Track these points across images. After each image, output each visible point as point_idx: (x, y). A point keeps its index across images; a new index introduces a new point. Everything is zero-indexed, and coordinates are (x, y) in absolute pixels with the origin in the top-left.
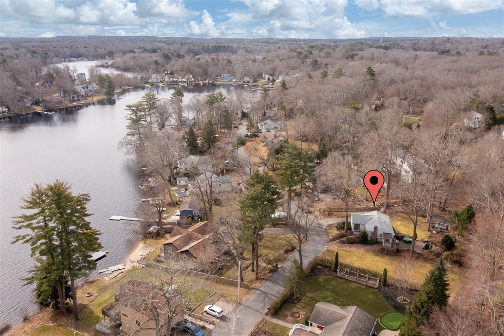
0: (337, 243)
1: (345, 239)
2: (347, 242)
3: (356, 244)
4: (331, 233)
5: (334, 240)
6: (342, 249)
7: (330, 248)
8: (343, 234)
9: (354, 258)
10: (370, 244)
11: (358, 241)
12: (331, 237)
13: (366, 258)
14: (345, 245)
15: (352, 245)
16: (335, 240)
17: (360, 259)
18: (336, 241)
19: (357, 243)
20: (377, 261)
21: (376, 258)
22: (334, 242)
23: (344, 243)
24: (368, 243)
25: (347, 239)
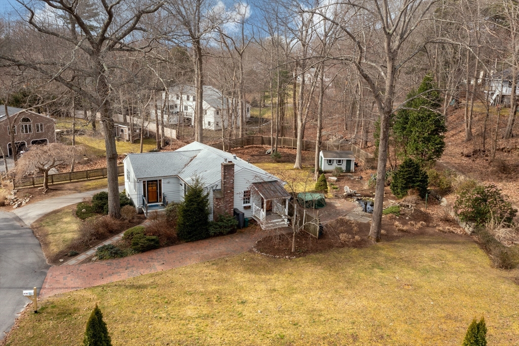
0: (89, 260)
1: (116, 240)
2: (129, 250)
3: (168, 245)
4: (54, 234)
5: (72, 251)
6: (115, 279)
7: (47, 296)
8: (106, 225)
9: (190, 311)
10: (219, 235)
11: (173, 232)
12: (54, 249)
13: (241, 289)
14: (123, 261)
15: (153, 254)
16: (75, 255)
17: (218, 307)
18: (82, 257)
19: (171, 241)
20: (292, 291)
21: (279, 280)
22: (73, 261)
23: (116, 253)
24: (212, 231)
25: (128, 237)
